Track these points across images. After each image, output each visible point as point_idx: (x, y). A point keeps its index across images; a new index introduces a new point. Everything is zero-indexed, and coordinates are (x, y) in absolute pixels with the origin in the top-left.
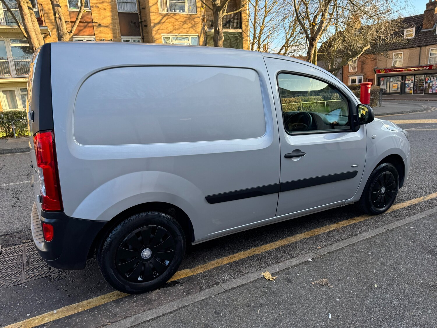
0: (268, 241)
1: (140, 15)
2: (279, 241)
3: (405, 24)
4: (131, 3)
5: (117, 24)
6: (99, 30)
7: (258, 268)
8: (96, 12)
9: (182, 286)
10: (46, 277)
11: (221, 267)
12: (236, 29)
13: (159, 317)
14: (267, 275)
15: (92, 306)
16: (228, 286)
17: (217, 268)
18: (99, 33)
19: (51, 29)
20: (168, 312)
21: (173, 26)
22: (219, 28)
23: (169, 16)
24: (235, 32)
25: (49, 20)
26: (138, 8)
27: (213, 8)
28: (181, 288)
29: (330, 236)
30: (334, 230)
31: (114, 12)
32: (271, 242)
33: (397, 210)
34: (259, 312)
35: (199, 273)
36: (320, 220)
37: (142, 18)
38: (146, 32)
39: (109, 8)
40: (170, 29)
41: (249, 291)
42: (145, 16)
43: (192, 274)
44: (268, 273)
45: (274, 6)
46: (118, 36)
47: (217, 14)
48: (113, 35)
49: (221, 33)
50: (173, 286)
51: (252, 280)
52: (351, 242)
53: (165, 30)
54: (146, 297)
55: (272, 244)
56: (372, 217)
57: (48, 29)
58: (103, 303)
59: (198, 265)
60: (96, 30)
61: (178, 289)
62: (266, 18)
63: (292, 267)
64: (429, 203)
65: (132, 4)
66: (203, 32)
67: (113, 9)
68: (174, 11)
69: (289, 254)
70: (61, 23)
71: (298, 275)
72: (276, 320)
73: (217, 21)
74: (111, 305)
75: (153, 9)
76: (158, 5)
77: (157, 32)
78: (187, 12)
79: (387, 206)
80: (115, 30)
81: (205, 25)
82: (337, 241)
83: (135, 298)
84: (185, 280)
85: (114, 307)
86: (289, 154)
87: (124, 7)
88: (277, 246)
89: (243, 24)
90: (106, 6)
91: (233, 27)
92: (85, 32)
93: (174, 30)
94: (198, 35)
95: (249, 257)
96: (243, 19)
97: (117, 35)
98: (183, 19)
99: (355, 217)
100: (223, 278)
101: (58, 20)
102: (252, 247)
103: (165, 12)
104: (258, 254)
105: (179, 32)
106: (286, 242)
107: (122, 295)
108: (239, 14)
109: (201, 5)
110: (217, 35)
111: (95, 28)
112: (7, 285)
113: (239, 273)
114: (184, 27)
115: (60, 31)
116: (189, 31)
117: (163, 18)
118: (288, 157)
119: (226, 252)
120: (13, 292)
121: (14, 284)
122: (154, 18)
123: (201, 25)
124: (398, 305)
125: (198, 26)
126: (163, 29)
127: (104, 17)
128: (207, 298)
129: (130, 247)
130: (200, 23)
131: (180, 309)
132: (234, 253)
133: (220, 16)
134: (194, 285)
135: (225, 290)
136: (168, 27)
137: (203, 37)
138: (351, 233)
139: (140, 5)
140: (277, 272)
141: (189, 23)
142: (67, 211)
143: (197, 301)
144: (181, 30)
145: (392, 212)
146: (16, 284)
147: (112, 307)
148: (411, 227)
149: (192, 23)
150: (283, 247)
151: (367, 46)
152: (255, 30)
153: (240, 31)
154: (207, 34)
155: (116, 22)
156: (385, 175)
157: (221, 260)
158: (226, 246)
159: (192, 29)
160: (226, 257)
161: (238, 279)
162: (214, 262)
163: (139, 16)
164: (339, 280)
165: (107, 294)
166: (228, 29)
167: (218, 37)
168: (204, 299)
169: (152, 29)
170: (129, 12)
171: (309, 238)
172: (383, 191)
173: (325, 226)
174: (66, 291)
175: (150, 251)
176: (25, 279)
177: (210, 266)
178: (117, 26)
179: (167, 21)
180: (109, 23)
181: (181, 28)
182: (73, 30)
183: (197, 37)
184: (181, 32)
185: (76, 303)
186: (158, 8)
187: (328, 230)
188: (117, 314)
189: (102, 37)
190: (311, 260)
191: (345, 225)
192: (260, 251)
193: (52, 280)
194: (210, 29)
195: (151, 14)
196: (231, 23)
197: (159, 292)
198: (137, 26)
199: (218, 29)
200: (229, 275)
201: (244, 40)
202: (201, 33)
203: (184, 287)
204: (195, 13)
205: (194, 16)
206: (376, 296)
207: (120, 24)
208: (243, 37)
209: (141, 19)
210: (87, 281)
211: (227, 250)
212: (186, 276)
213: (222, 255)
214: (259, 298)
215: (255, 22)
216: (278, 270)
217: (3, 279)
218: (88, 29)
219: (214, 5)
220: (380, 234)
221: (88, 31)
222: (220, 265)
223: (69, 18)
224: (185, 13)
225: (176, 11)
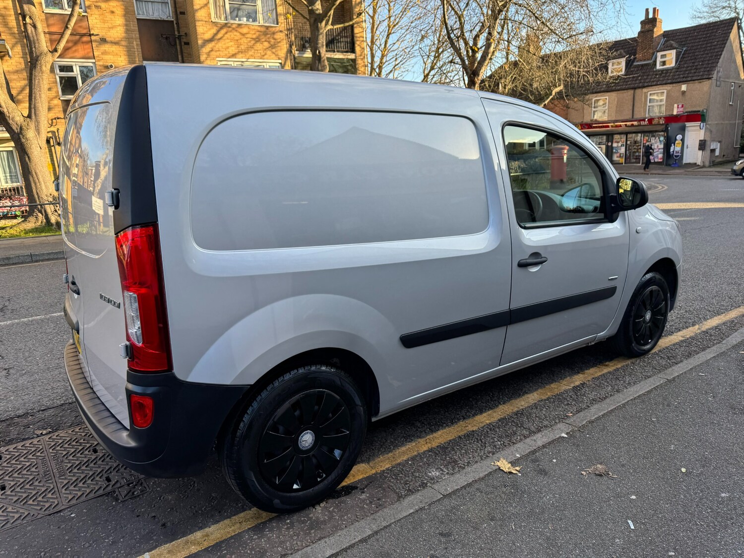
0: (482, 408)
1: (178, 24)
2: (500, 406)
3: (613, 52)
4: (160, 4)
5: (136, 39)
6: (102, 48)
7: (482, 454)
8: (96, 16)
9: (363, 492)
10: (107, 494)
11: (420, 456)
12: (345, 54)
13: (346, 550)
14: (505, 465)
15: (213, 540)
16: (444, 488)
17: (413, 459)
18: (102, 54)
19: (11, 45)
20: (357, 540)
21: (237, 46)
22: (321, 51)
23: (229, 27)
24: (344, 59)
25: (7, 29)
26: (172, 12)
27: (310, 17)
28: (363, 496)
29: (579, 394)
30: (581, 384)
31: (129, 17)
32: (488, 410)
33: (667, 348)
34: (513, 527)
35: (384, 469)
36: (553, 369)
37: (180, 30)
38: (188, 55)
39: (119, 10)
40: (233, 50)
41: (483, 494)
42: (187, 25)
43: (374, 471)
44: (504, 461)
45: (403, 16)
46: (137, 60)
47: (317, 27)
48: (129, 58)
49: (323, 59)
50: (348, 495)
51: (482, 475)
52: (618, 403)
53: (222, 51)
54: (307, 516)
55: (490, 412)
56: (633, 360)
57: (6, 44)
58: (233, 534)
59: (378, 456)
60: (97, 48)
61: (359, 499)
62: (391, 36)
63: (539, 449)
64: (711, 335)
65: (162, 6)
66: (289, 57)
67: (128, 13)
68: (239, 20)
69: (524, 428)
70: (36, 35)
71: (555, 461)
72: (548, 538)
73: (317, 38)
74: (249, 535)
75: (200, 15)
76: (209, 8)
77: (208, 54)
78: (262, 23)
79: (653, 342)
80: (132, 50)
81: (293, 45)
82: (594, 402)
83: (289, 521)
84: (365, 483)
85: (255, 539)
86: (525, 261)
87: (147, 8)
88: (501, 415)
89: (356, 45)
90: (114, 7)
91: (340, 50)
92: (75, 51)
93: (239, 52)
94: (280, 61)
95: (460, 437)
96: (356, 37)
97: (135, 58)
98: (255, 34)
99: (606, 362)
100: (430, 474)
101: (30, 29)
102: (459, 420)
103: (223, 21)
104: (473, 431)
105: (248, 56)
106: (511, 408)
107: (262, 518)
108: (350, 27)
109: (285, 10)
110: (317, 63)
111: (94, 44)
112: (34, 515)
113: (454, 466)
114: (256, 48)
115: (34, 49)
116: (266, 54)
117: (218, 32)
118: (523, 265)
119: (419, 430)
120: (52, 527)
121: (47, 512)
122: (203, 31)
123: (285, 46)
124: (730, 499)
125: (280, 46)
126: (219, 51)
127: (110, 26)
128: (417, 511)
129: (281, 428)
130: (285, 41)
131: (376, 533)
132: (432, 431)
133: (321, 31)
134: (384, 489)
135: (443, 495)
136: (228, 48)
137: (290, 65)
138: (610, 387)
139: (177, 6)
140: (518, 459)
141: (266, 41)
142: (179, 371)
143: (401, 517)
144: (250, 53)
145: (660, 351)
146: (52, 511)
147: (252, 539)
148: (701, 374)
149: (269, 42)
150: (511, 417)
151: (559, 86)
152: (373, 56)
153: (352, 56)
154: (297, 61)
155: (134, 35)
156: (651, 292)
157: (414, 444)
158: (416, 421)
159: (271, 52)
160: (423, 440)
161: (458, 476)
162: (403, 449)
163: (175, 25)
164: (623, 466)
165: (234, 517)
166: (332, 53)
167: (318, 65)
168: (413, 513)
169: (199, 50)
170: (157, 19)
171: (548, 399)
172: (648, 318)
173: (565, 378)
174: (155, 516)
175: (312, 434)
176: (67, 501)
177: (400, 456)
178: (135, 43)
179: (226, 36)
180: (121, 37)
181: (250, 49)
182: (59, 47)
183: (279, 65)
184: (252, 56)
185: (179, 539)
186: (210, 14)
187: (572, 385)
188: (266, 551)
189: (108, 61)
190: (566, 436)
191: (596, 376)
192: (475, 426)
193: (119, 499)
194: (301, 52)
195: (198, 24)
196: (336, 43)
197: (327, 507)
198: (173, 43)
199: (319, 52)
200: (437, 469)
201: (358, 72)
202: (286, 59)
203: (368, 495)
204: (274, 24)
205: (274, 29)
206: (690, 486)
207: (140, 39)
208: (357, 67)
209: (179, 32)
210: (188, 496)
211: (419, 428)
212: (365, 476)
213: (413, 436)
214: (505, 503)
215: (373, 42)
216: (518, 455)
217: (22, 504)
218: (82, 47)
219: (311, 12)
220: (657, 387)
221: (81, 50)
222: (416, 453)
223: (46, 25)
224: (257, 23)
225: (241, 19)
